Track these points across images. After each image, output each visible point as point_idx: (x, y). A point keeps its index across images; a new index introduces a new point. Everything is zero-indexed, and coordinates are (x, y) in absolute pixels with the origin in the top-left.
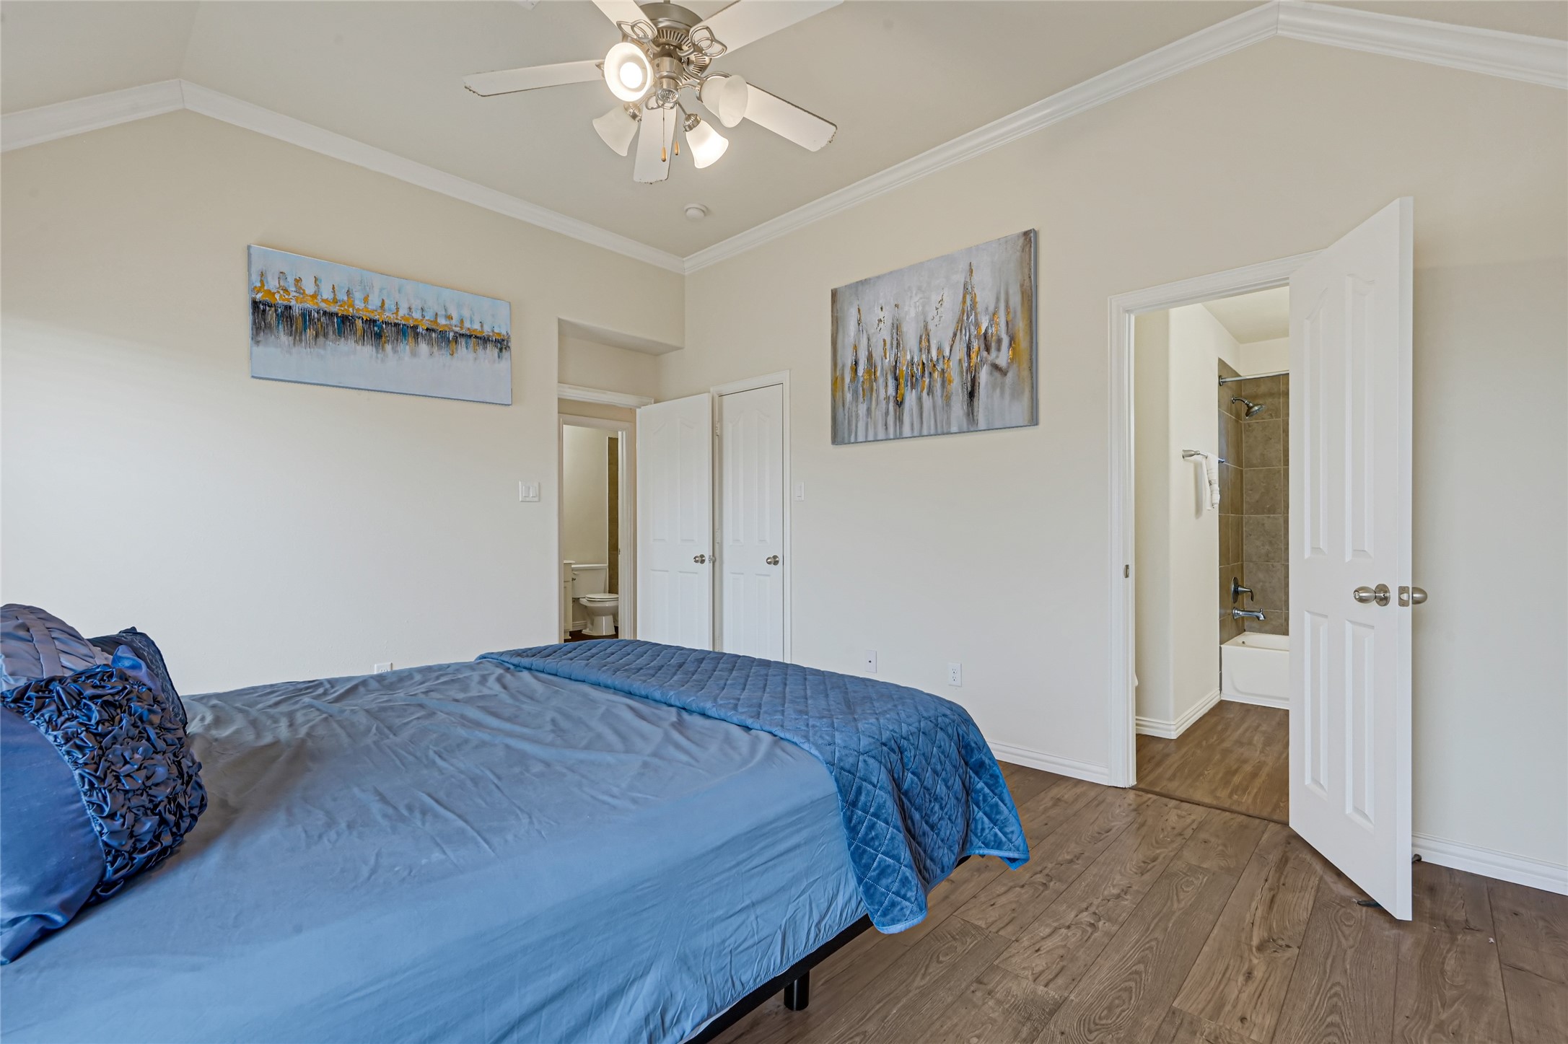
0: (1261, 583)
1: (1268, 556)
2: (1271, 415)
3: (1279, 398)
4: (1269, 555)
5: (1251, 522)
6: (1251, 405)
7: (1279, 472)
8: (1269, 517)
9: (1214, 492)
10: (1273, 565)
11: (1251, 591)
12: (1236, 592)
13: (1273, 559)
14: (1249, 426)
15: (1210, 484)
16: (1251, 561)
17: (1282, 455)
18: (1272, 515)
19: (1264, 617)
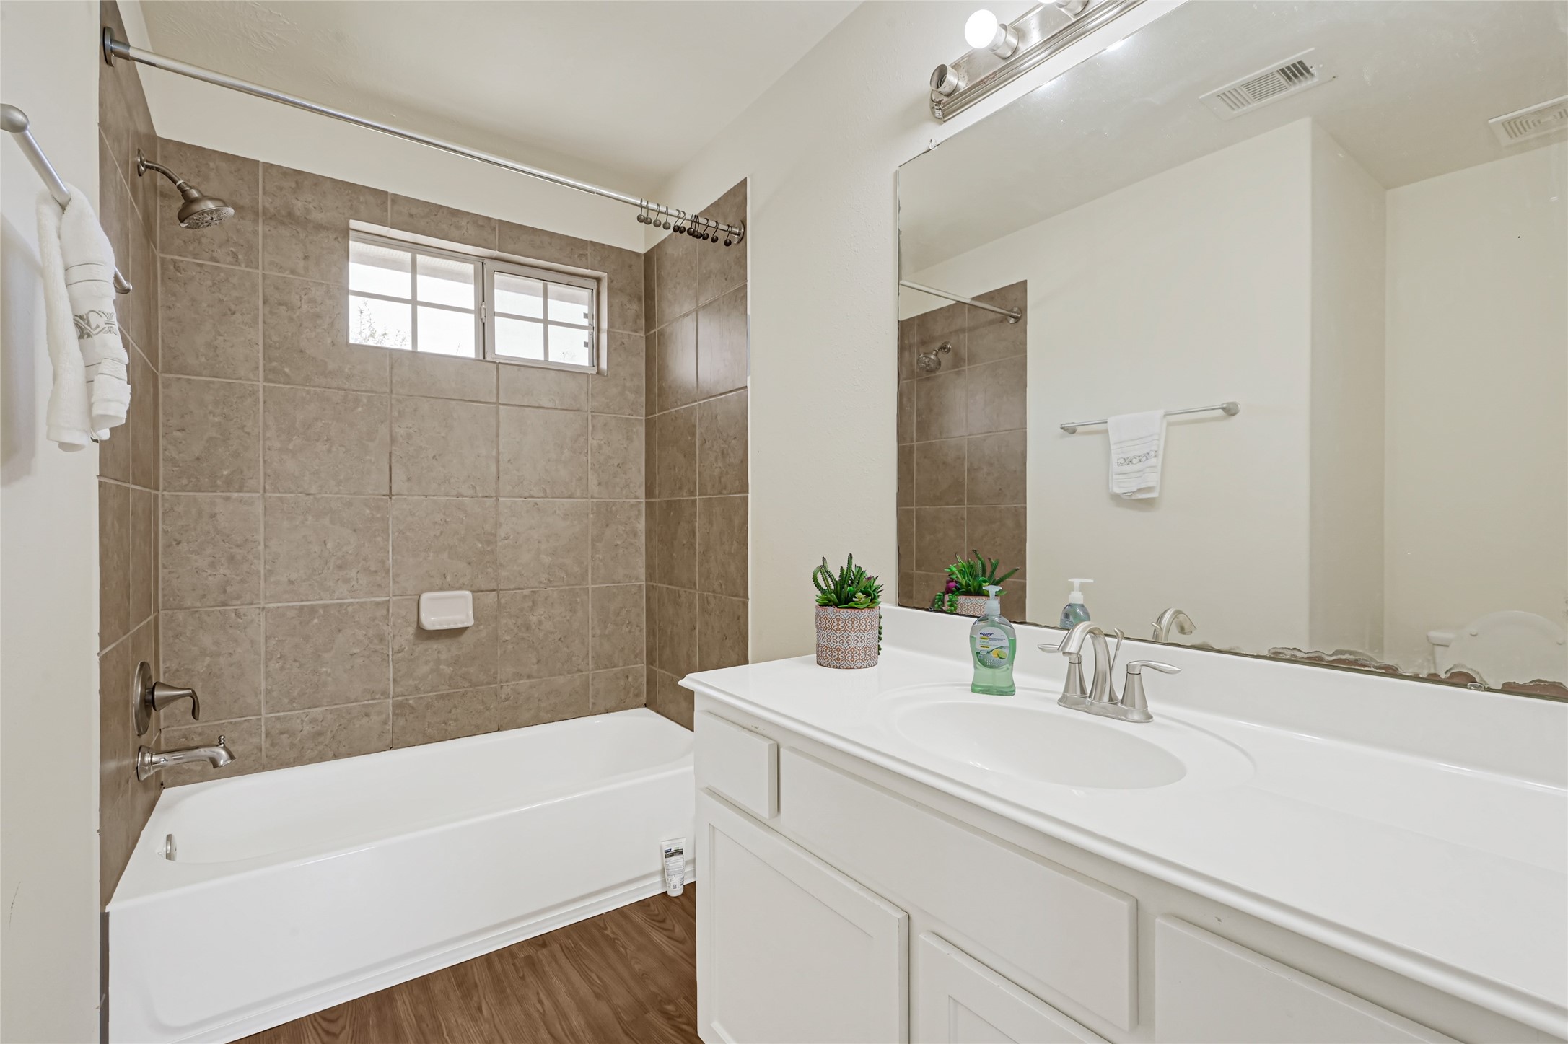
0: (208, 660)
1: (225, 591)
2: (235, 255)
3: (256, 221)
4: (229, 589)
5: (180, 509)
6: (195, 194)
7: (254, 393)
8: (228, 499)
9: (106, 367)
10: (237, 614)
11: (193, 696)
12: (149, 703)
13: (238, 597)
14: (177, 268)
15: (83, 334)
16: (181, 608)
17: (261, 355)
18: (235, 495)
19: (231, 757)
